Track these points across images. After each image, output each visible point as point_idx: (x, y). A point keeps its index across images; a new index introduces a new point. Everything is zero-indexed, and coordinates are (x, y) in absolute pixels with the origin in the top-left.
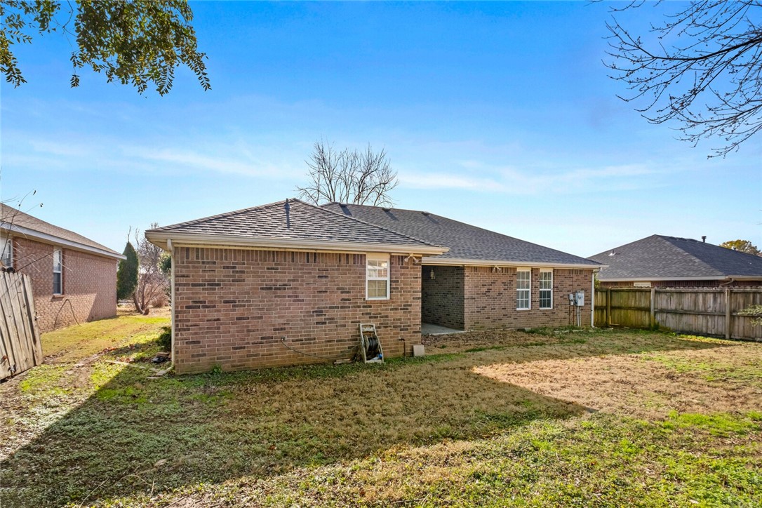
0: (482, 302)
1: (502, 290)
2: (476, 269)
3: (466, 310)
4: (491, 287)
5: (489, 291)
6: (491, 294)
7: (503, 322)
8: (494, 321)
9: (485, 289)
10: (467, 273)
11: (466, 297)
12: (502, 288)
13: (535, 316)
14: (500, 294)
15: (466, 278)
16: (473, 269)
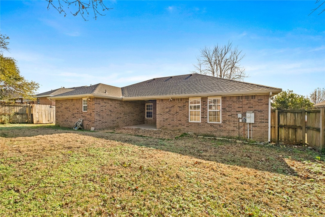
0: (166, 116)
1: (178, 111)
2: (162, 100)
3: (157, 120)
4: (171, 109)
5: (170, 111)
6: (171, 112)
7: (179, 127)
8: (173, 126)
9: (168, 110)
10: (157, 102)
11: (157, 113)
12: (178, 109)
13: (204, 126)
14: (177, 112)
15: (157, 105)
16: (161, 101)
